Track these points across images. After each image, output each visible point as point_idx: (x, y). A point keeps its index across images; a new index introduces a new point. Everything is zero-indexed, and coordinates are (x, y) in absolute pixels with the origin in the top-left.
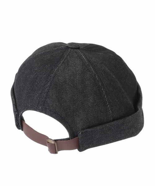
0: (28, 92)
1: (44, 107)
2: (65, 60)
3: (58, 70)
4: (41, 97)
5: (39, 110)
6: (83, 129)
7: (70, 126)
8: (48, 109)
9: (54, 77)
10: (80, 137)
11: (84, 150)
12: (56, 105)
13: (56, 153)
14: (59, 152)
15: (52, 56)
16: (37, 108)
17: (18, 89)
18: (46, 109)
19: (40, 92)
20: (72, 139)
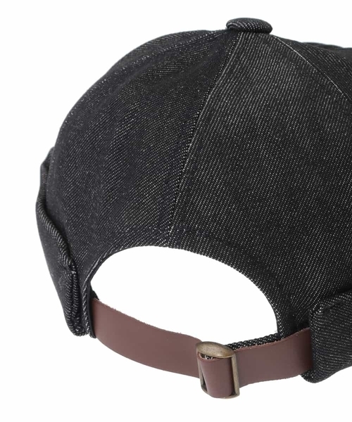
0: (112, 189)
1: (183, 227)
2: (233, 66)
3: (218, 97)
4: (168, 194)
5: (167, 238)
6: (328, 296)
7: (280, 286)
8: (201, 231)
9: (209, 119)
10: (316, 324)
11: (329, 376)
12: (229, 213)
13: (233, 393)
14: (243, 390)
15: (183, 63)
16: (157, 233)
17: (68, 192)
18: (191, 231)
19: (164, 175)
20: (286, 336)
